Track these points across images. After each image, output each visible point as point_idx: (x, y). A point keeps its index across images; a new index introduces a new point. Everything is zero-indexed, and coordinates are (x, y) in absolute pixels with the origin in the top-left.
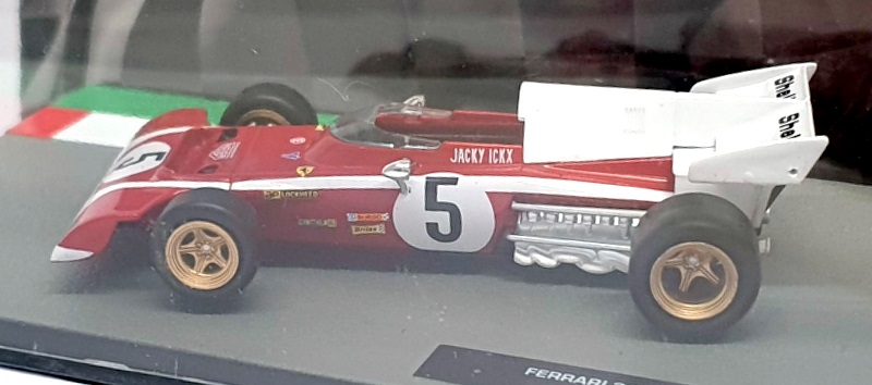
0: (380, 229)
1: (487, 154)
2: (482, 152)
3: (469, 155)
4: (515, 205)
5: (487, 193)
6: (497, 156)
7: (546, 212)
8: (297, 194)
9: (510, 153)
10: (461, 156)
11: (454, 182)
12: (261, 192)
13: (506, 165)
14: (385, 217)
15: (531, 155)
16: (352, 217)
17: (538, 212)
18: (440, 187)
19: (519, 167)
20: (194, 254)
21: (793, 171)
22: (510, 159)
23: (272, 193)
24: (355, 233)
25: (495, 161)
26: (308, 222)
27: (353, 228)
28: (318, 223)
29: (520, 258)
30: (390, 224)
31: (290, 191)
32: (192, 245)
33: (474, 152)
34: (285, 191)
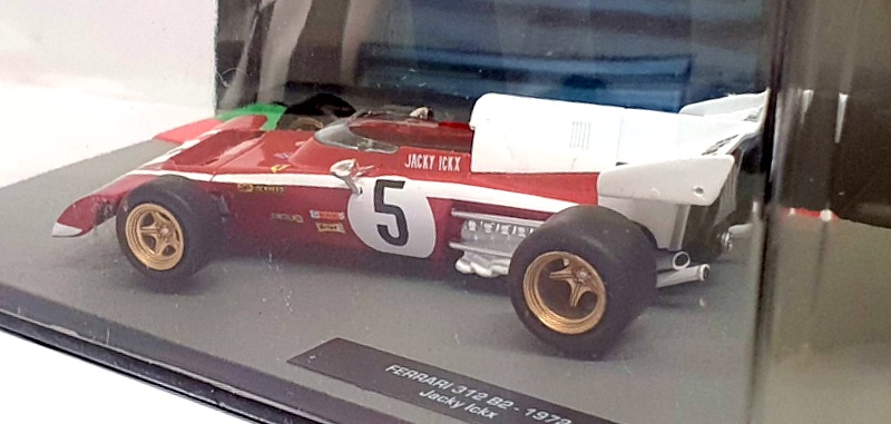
0: (339, 228)
1: (437, 160)
2: (432, 158)
3: (421, 161)
4: (455, 213)
5: (428, 198)
6: (446, 163)
7: (485, 221)
8: (266, 188)
9: (458, 160)
10: (413, 161)
11: (400, 185)
12: (234, 185)
13: (453, 172)
14: (341, 216)
15: (478, 164)
16: (314, 214)
17: (477, 221)
18: (386, 189)
19: (466, 175)
20: (155, 236)
21: (700, 191)
22: (457, 168)
23: (246, 187)
24: (320, 230)
25: (445, 168)
26: (279, 216)
27: (318, 225)
28: (288, 217)
29: (461, 266)
30: (346, 223)
31: (260, 185)
32: (153, 227)
33: (426, 158)
34: (255, 185)
